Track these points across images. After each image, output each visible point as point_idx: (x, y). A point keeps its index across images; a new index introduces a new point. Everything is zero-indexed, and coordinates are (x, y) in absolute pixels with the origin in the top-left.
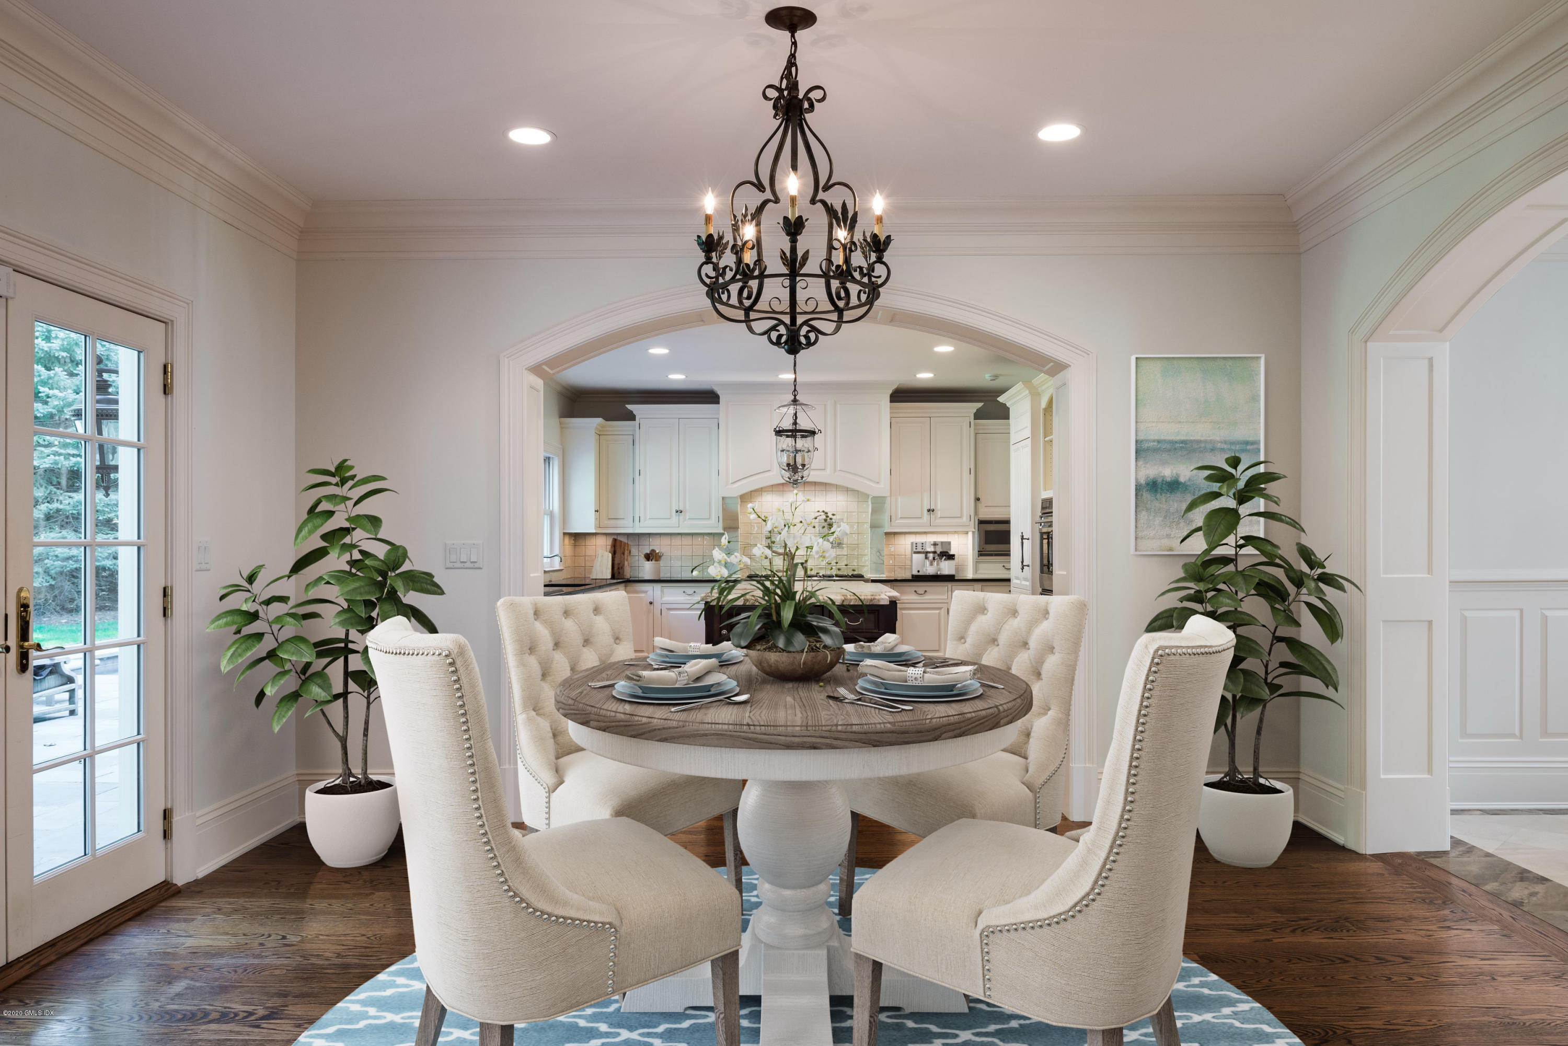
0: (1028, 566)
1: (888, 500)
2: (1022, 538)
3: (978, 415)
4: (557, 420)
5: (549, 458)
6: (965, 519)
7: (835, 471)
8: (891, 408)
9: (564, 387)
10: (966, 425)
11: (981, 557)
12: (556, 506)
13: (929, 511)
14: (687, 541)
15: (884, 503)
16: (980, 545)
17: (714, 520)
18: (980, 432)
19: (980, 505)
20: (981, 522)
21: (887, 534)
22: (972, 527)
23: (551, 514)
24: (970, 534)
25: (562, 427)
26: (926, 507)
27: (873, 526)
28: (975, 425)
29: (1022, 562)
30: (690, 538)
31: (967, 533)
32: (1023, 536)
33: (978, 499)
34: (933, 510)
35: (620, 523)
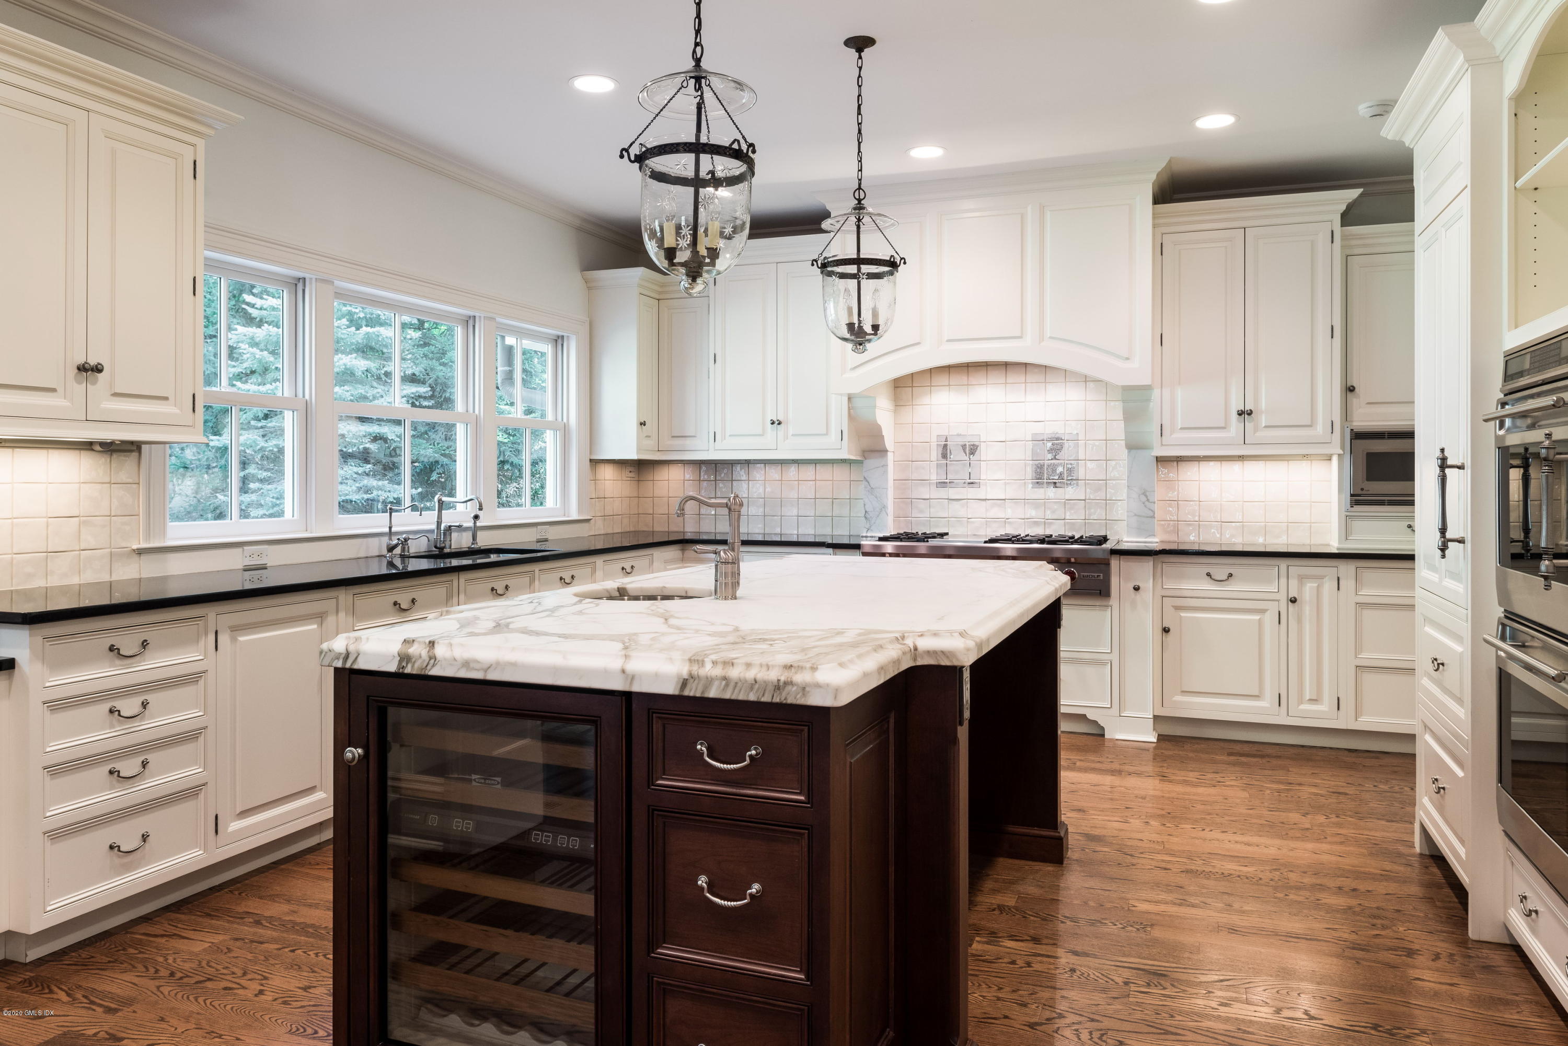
0: (1461, 541)
1: (1156, 393)
2: (1443, 465)
3: (1349, 217)
4: (578, 276)
5: (563, 337)
6: (1321, 428)
7: (1042, 339)
8: (1155, 216)
9: (585, 220)
10: (1324, 237)
11: (1357, 508)
12: (573, 414)
13: (1241, 413)
14: (808, 472)
15: (1148, 400)
16: (1354, 481)
17: (834, 435)
18: (1356, 251)
19: (1354, 400)
20: (1358, 436)
21: (1159, 460)
22: (1336, 445)
23: (565, 431)
24: (1335, 459)
25: (590, 287)
26: (1237, 405)
27: (1133, 446)
28: (1344, 238)
29: (1443, 531)
30: (811, 468)
31: (1329, 458)
32: (1444, 459)
33: (1351, 389)
34: (1250, 413)
35: (688, 443)
